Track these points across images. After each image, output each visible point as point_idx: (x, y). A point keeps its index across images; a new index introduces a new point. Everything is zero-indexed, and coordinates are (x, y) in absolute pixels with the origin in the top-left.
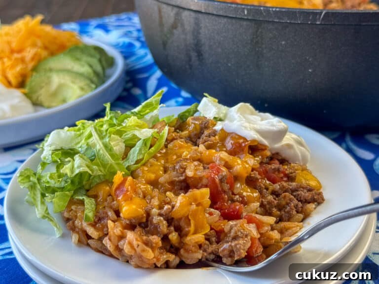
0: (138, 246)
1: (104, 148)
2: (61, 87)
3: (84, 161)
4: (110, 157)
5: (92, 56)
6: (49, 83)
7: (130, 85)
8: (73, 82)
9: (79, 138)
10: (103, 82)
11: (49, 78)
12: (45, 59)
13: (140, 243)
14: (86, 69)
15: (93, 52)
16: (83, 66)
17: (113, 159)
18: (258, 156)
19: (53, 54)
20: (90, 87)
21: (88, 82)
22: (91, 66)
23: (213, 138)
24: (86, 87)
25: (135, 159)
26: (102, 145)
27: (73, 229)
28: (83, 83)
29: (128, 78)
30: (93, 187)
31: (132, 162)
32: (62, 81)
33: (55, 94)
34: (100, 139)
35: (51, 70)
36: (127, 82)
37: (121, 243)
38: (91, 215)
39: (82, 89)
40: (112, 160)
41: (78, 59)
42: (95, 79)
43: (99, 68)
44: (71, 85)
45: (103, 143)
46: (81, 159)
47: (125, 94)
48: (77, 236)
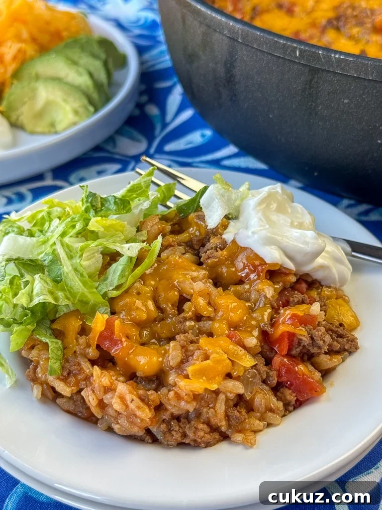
0: (133, 400)
1: (73, 272)
2: (48, 105)
3: (45, 285)
4: (81, 284)
5: (95, 56)
6: (33, 97)
7: (145, 98)
8: (65, 101)
9: (43, 246)
10: (108, 100)
11: (34, 91)
12: (32, 59)
13: (134, 398)
14: (83, 80)
15: (96, 49)
16: (80, 74)
17: (85, 287)
18: (278, 283)
19: (43, 49)
20: (87, 110)
21: (85, 102)
22: (91, 75)
23: (220, 252)
24: (81, 110)
25: (116, 284)
26: (70, 268)
27: (35, 380)
28: (78, 102)
29: (143, 87)
30: (59, 318)
31: (111, 286)
32: (51, 97)
33: (40, 115)
34: (68, 259)
35: (37, 77)
36: (141, 93)
37: (109, 396)
38: (57, 366)
39: (76, 112)
40: (83, 287)
41: (75, 63)
42: (95, 96)
43: (102, 76)
44: (63, 104)
45: (72, 265)
46: (42, 282)
47: (137, 112)
48: (40, 389)
